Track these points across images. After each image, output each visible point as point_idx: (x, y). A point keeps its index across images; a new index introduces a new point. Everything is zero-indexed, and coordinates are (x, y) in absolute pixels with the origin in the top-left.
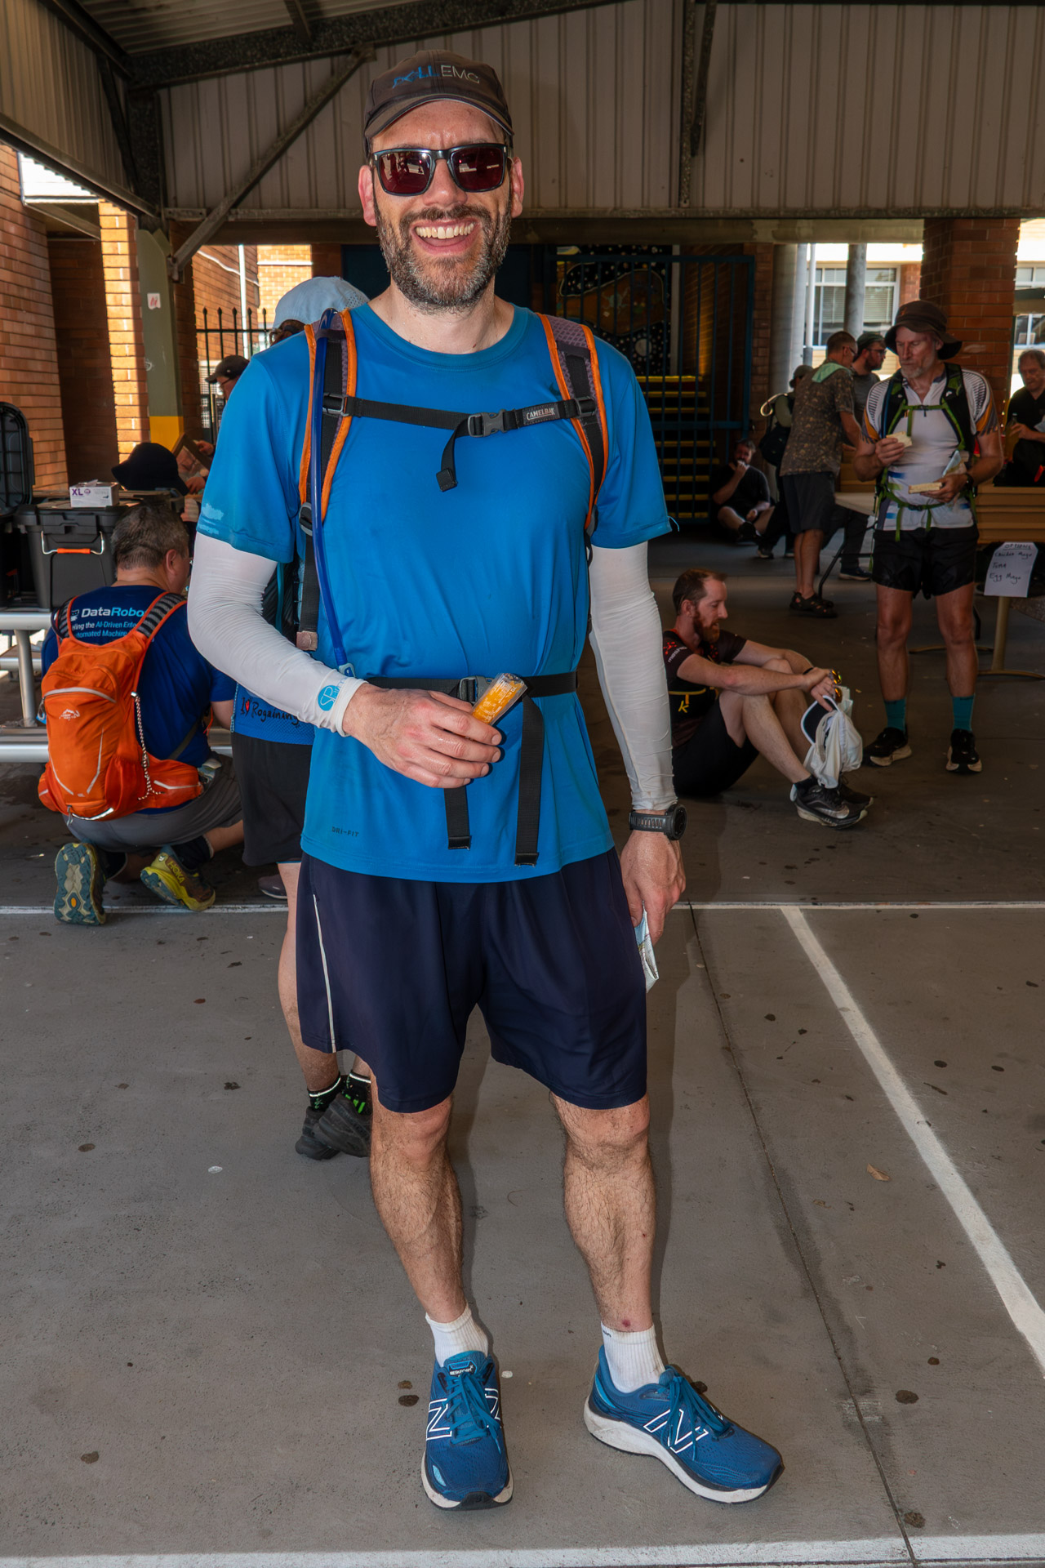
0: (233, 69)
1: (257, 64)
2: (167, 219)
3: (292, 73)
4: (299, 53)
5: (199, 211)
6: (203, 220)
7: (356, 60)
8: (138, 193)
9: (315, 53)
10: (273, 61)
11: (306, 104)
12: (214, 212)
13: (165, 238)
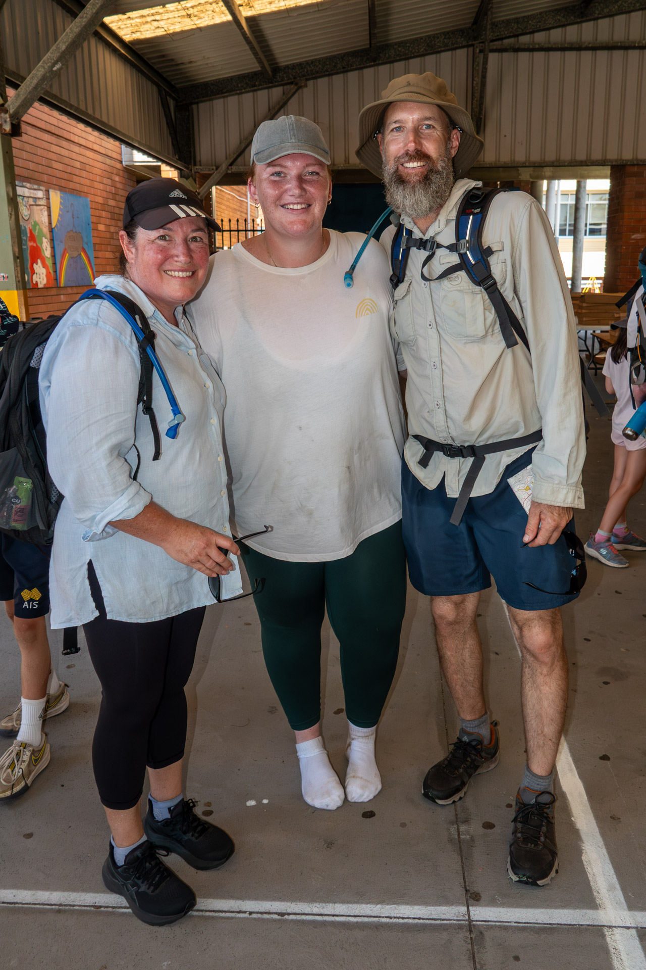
0: (231, 93)
1: (243, 91)
2: (195, 173)
3: (262, 95)
4: (266, 84)
5: (212, 168)
6: (214, 172)
7: (296, 87)
8: (179, 159)
9: (274, 84)
10: (252, 89)
11: (269, 110)
12: (220, 168)
13: (194, 182)
